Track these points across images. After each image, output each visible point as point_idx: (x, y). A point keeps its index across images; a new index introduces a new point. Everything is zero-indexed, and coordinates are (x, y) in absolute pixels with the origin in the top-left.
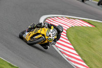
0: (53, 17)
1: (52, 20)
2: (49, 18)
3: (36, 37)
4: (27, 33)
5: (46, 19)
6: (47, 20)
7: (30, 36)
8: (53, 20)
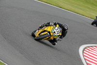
0: (92, 46)
1: (90, 50)
2: (88, 47)
3: (42, 34)
4: (37, 31)
5: (85, 48)
6: (86, 50)
7: (39, 33)
8: (92, 49)
